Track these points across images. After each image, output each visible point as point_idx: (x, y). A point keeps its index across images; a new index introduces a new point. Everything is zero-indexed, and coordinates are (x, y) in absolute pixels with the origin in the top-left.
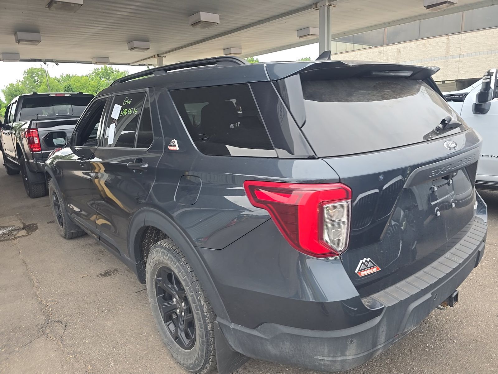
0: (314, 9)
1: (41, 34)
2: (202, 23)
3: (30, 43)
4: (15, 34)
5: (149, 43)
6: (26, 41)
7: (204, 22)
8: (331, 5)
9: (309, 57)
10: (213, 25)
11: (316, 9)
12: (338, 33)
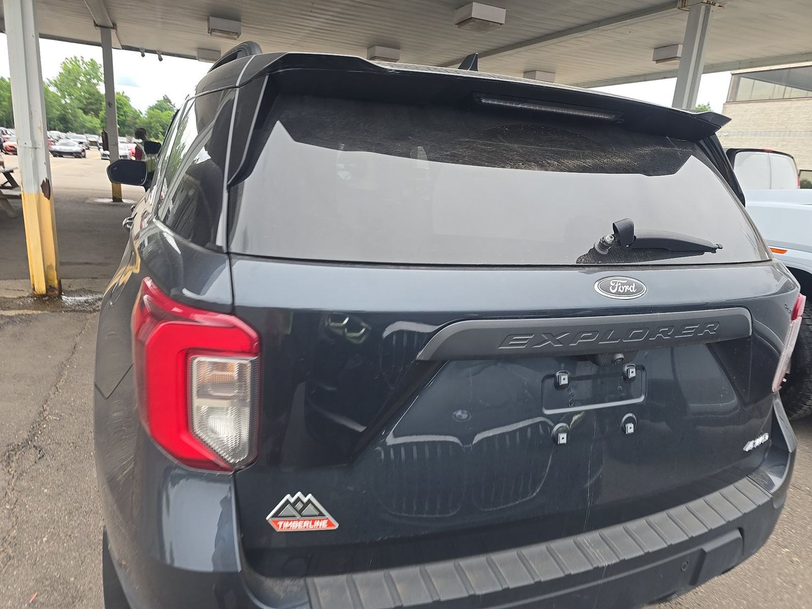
0: (679, 8)
1: (242, 24)
2: (474, 21)
3: (226, 35)
4: (208, 20)
5: (399, 50)
6: (220, 33)
7: (476, 20)
8: (714, 4)
9: (708, 105)
10: (494, 26)
11: (684, 8)
12: (738, 61)
